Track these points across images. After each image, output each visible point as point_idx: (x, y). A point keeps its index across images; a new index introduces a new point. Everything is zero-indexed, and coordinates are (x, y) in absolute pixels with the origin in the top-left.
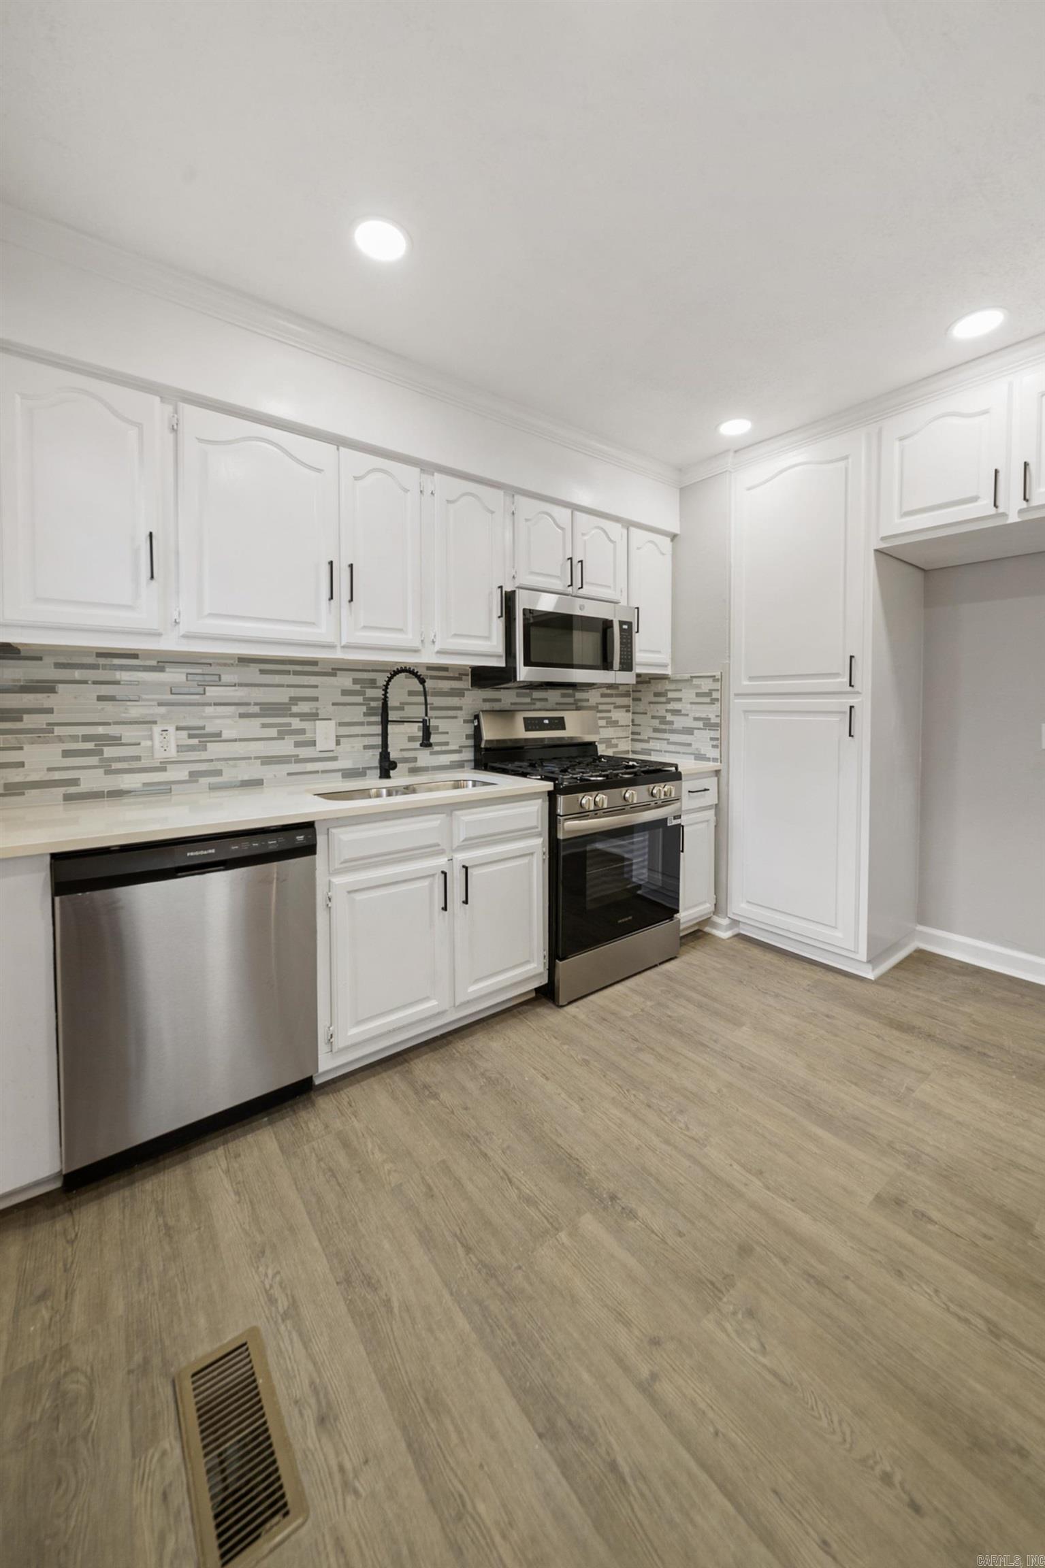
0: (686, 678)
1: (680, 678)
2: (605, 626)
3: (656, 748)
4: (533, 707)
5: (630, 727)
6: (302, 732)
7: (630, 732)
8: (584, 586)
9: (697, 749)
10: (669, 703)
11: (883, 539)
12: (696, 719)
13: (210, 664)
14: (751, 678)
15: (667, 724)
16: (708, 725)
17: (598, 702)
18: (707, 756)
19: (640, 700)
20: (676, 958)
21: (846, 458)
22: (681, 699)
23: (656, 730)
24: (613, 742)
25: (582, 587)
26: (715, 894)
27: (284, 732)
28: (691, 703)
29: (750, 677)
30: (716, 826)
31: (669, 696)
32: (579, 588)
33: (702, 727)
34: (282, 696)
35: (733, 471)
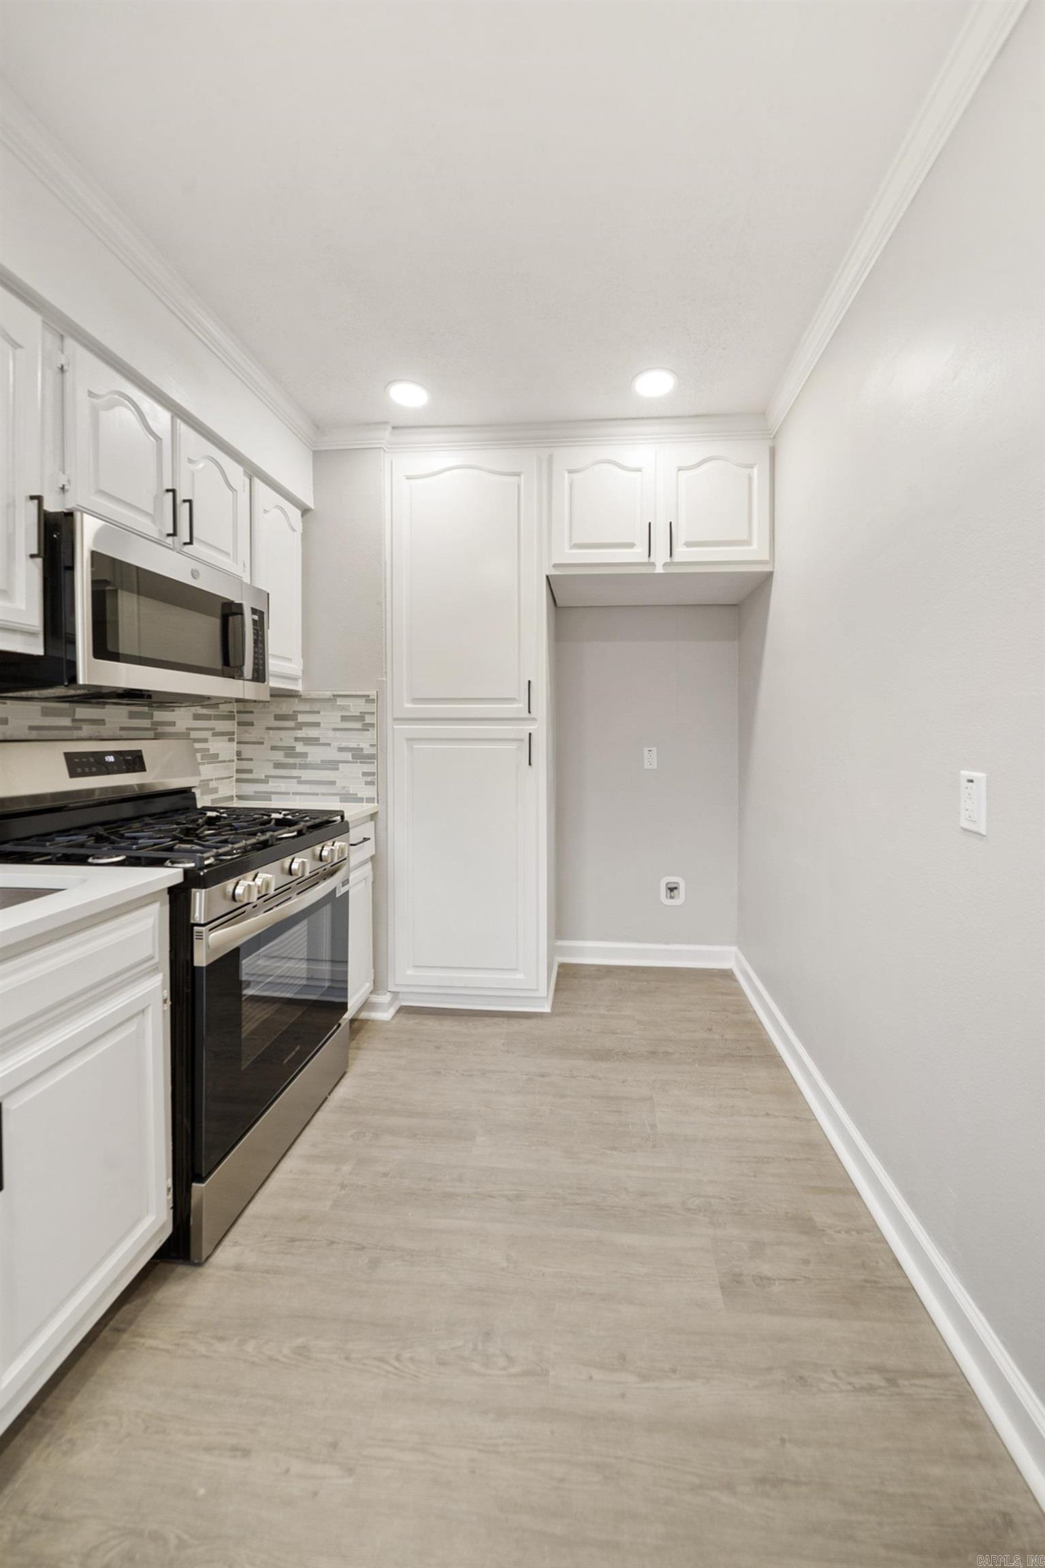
0: (328, 697)
1: (317, 697)
2: (229, 612)
3: (278, 790)
4: (76, 734)
5: (234, 763)
7: (235, 769)
8: (194, 542)
9: (344, 787)
10: (301, 729)
11: (556, 566)
12: (341, 749)
14: (415, 700)
15: (297, 757)
16: (359, 756)
17: (189, 726)
18: (359, 796)
19: (251, 724)
20: (345, 1073)
21: (518, 474)
22: (319, 723)
23: (278, 766)
24: (211, 786)
25: (191, 543)
26: (374, 967)
28: (335, 729)
29: (413, 699)
30: (373, 882)
31: (299, 720)
32: (185, 544)
33: (351, 759)
35: (387, 450)
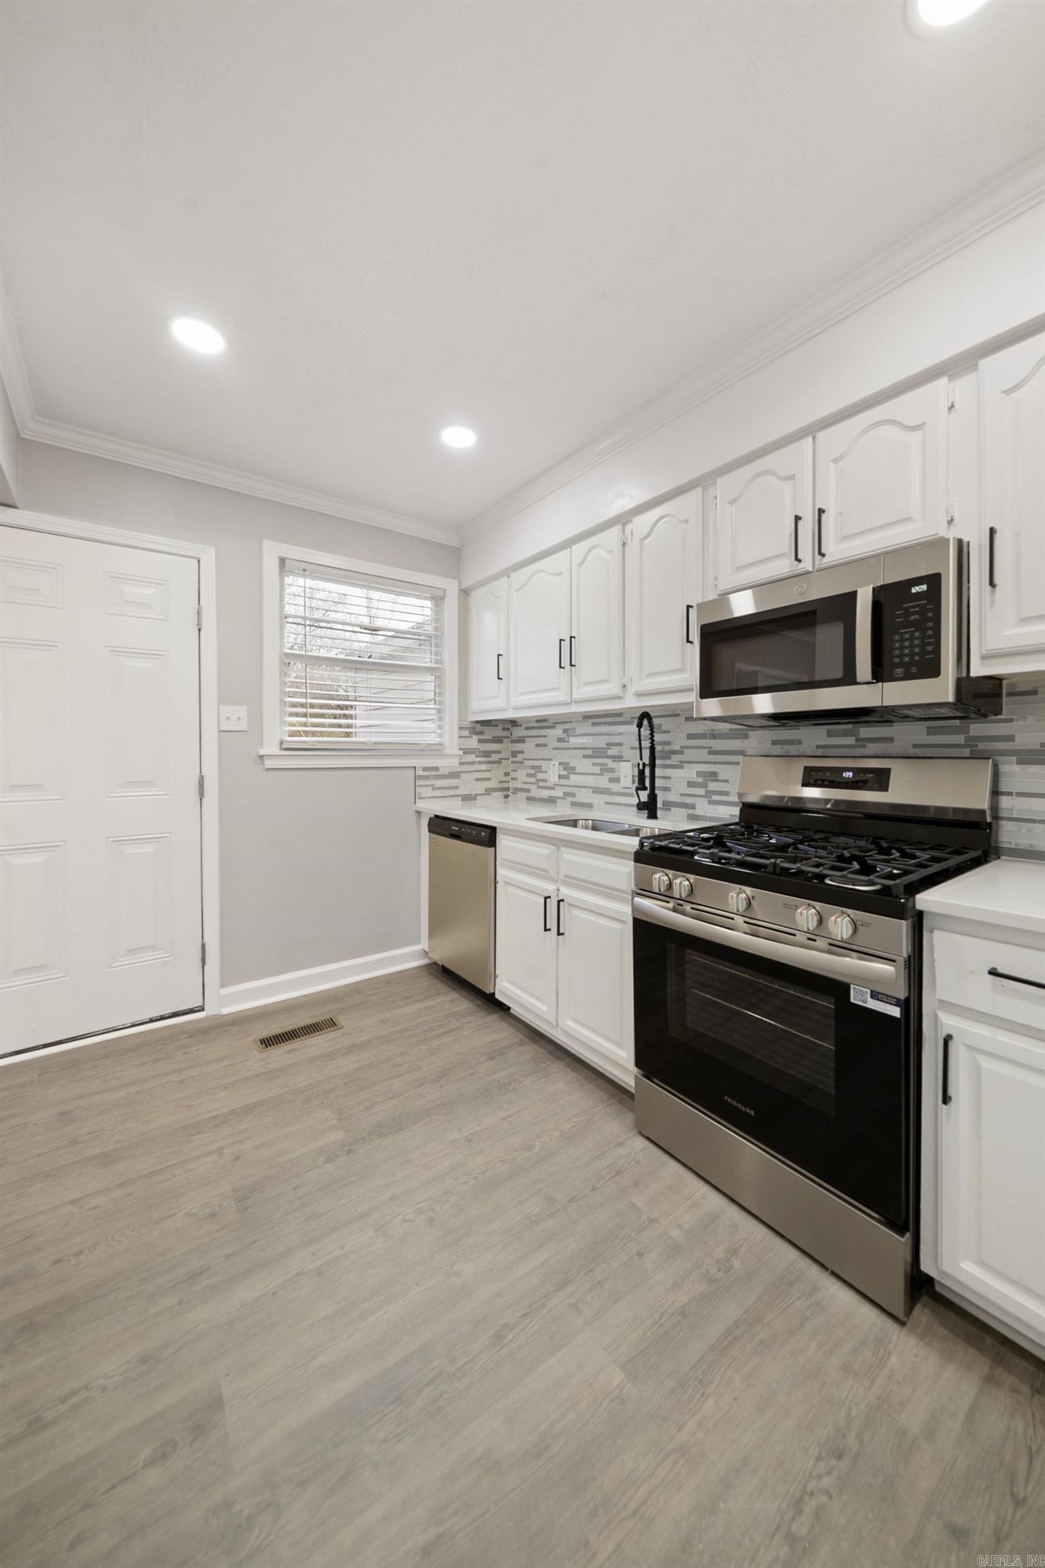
4: (859, 752)
6: (612, 770)
13: (571, 722)
27: (605, 770)
34: (601, 742)
